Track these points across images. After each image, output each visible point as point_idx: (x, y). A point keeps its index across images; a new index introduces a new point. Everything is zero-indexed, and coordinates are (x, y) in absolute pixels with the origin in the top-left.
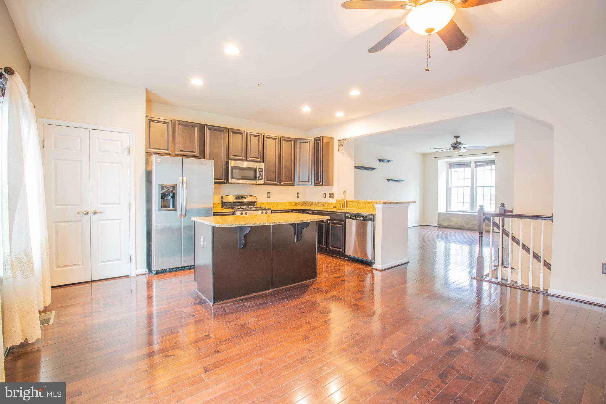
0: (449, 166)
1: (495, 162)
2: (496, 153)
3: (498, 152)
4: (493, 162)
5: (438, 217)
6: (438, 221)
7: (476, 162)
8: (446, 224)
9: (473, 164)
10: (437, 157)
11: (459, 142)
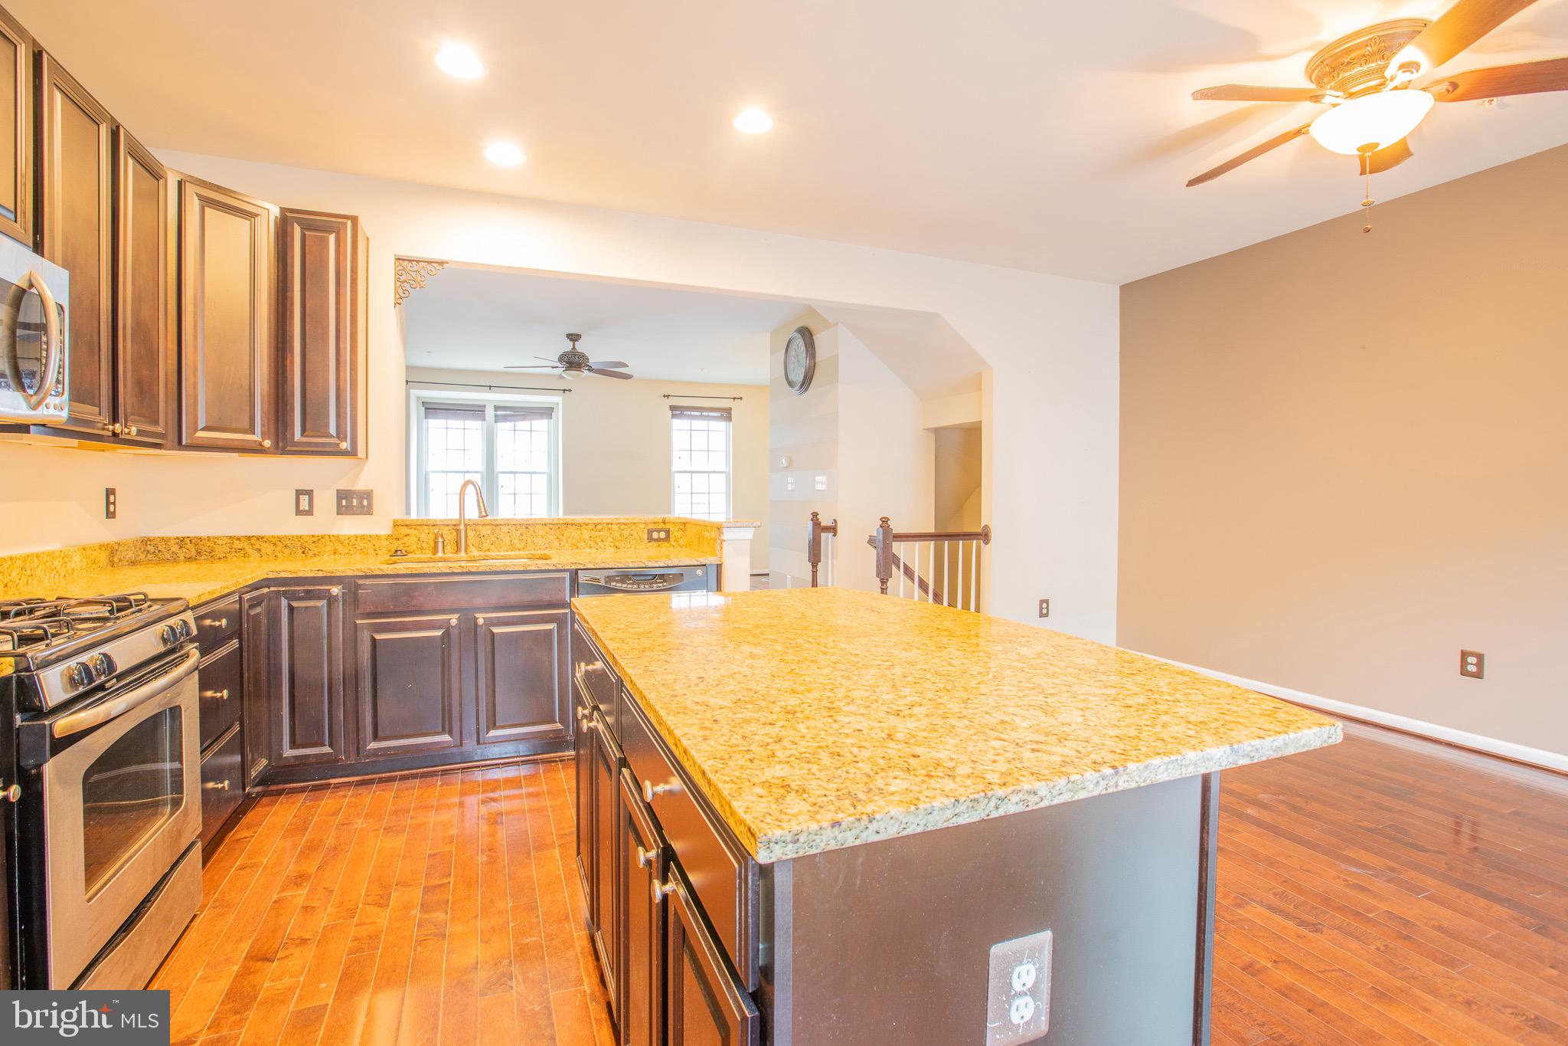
0: (424, 411)
2: (564, 390)
3: (570, 390)
4: (547, 412)
7: (497, 408)
9: (490, 413)
11: (579, 351)
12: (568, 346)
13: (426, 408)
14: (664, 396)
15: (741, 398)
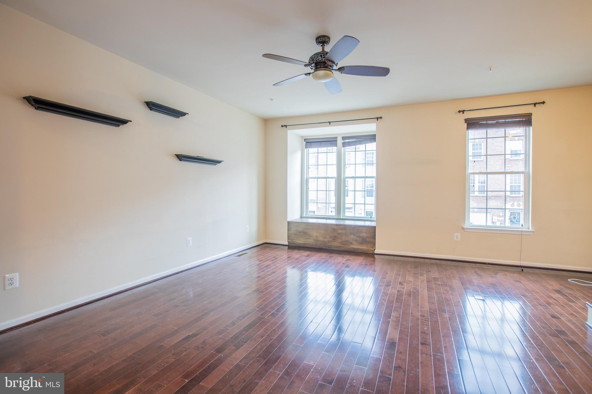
0: (305, 144)
1: (375, 138)
2: (377, 118)
3: (381, 118)
4: (372, 138)
5: (289, 230)
6: (288, 236)
7: (344, 138)
8: (301, 241)
9: (340, 141)
10: (286, 126)
11: (326, 51)
12: (318, 49)
13: (307, 142)
14: (459, 112)
15: (543, 103)
